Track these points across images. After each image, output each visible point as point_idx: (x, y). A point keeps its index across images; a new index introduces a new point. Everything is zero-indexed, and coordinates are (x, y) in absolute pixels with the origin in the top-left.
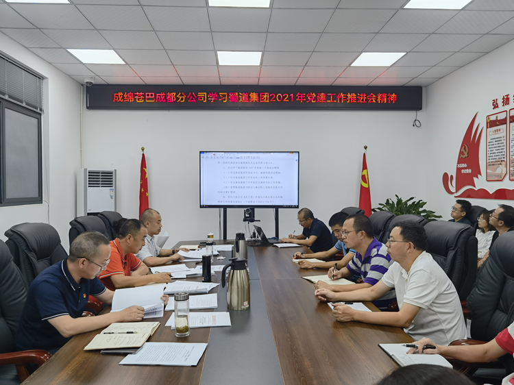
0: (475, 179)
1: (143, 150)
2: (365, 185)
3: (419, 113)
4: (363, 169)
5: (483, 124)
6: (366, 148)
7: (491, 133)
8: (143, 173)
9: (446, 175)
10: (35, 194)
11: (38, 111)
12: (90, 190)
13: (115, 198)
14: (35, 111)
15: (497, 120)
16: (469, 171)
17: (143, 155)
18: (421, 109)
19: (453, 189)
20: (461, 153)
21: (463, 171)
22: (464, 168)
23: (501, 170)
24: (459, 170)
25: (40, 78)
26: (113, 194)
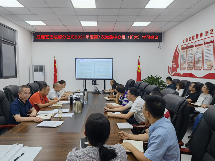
0: (177, 69)
1: (55, 57)
2: (139, 71)
3: (161, 43)
4: (138, 65)
5: (180, 49)
6: (139, 57)
7: (182, 52)
8: (55, 66)
9: (169, 67)
10: (14, 74)
11: (14, 43)
12: (35, 72)
13: (44, 75)
14: (13, 44)
15: (184, 48)
16: (175, 66)
17: (55, 59)
18: (161, 41)
19: (171, 73)
20: (173, 59)
21: (174, 66)
22: (174, 65)
23: (185, 66)
24: (172, 65)
25: (15, 31)
26: (44, 74)
